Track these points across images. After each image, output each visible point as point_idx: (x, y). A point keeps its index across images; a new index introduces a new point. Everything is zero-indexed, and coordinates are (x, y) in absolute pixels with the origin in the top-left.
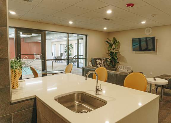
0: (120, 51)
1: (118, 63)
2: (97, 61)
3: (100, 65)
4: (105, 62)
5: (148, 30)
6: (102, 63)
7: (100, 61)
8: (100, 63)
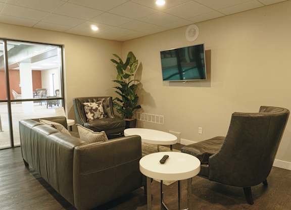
0: (141, 81)
1: (139, 107)
2: (85, 104)
3: (91, 113)
4: (108, 107)
5: (193, 31)
6: (101, 108)
7: (94, 105)
8: (94, 108)
